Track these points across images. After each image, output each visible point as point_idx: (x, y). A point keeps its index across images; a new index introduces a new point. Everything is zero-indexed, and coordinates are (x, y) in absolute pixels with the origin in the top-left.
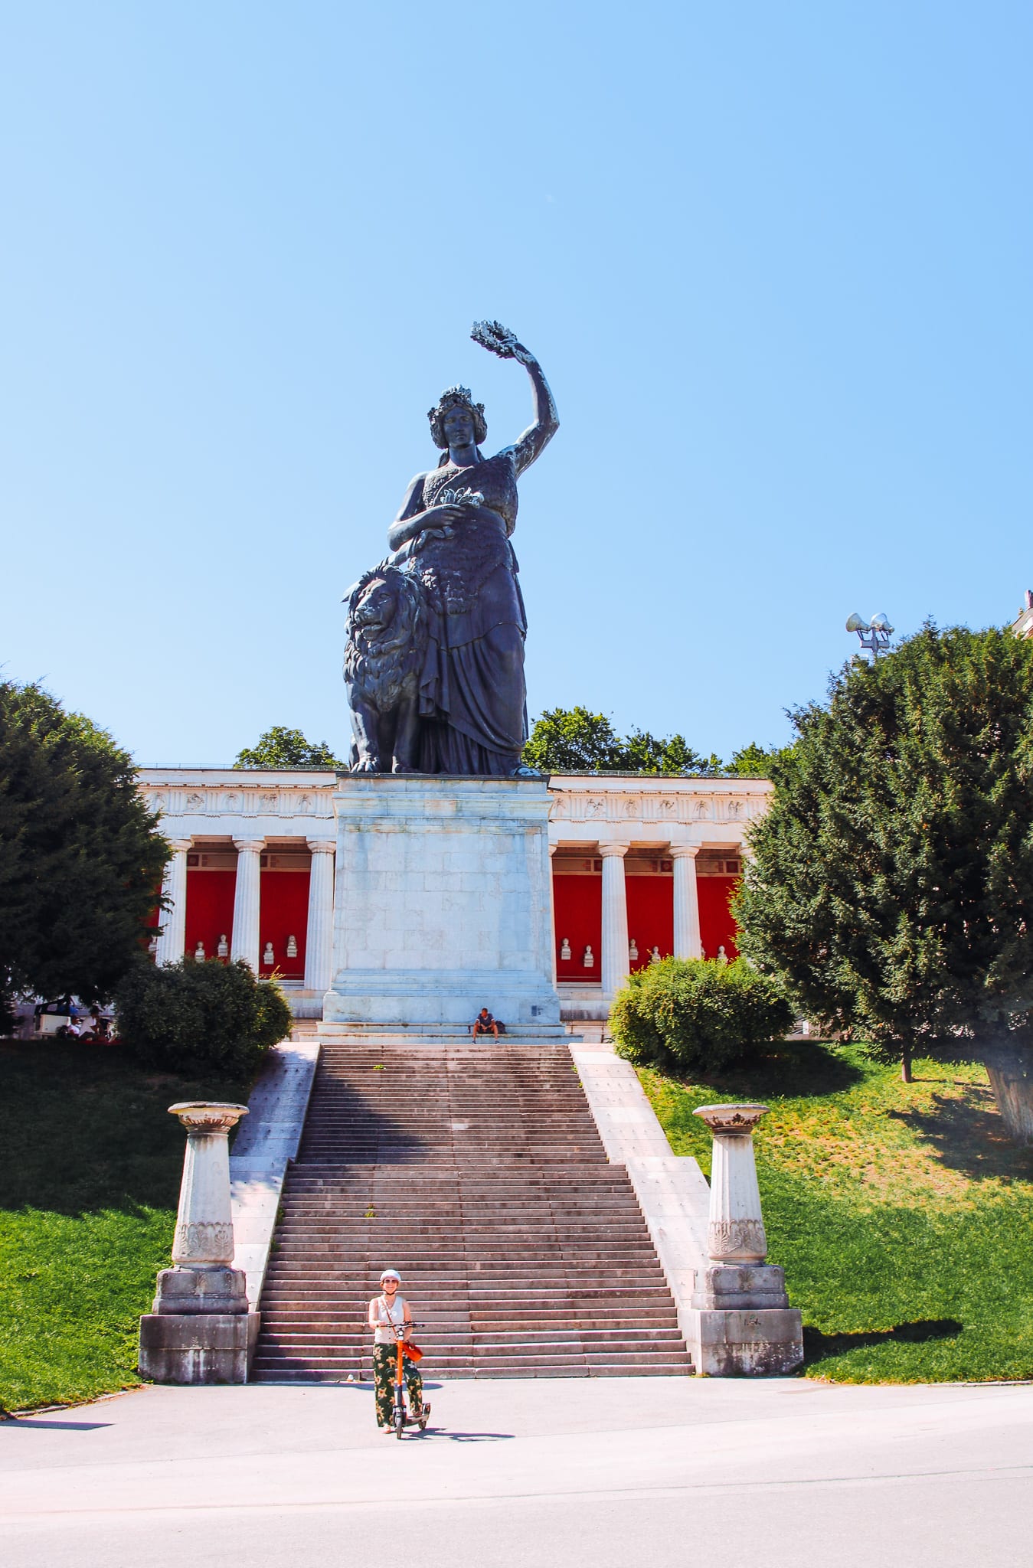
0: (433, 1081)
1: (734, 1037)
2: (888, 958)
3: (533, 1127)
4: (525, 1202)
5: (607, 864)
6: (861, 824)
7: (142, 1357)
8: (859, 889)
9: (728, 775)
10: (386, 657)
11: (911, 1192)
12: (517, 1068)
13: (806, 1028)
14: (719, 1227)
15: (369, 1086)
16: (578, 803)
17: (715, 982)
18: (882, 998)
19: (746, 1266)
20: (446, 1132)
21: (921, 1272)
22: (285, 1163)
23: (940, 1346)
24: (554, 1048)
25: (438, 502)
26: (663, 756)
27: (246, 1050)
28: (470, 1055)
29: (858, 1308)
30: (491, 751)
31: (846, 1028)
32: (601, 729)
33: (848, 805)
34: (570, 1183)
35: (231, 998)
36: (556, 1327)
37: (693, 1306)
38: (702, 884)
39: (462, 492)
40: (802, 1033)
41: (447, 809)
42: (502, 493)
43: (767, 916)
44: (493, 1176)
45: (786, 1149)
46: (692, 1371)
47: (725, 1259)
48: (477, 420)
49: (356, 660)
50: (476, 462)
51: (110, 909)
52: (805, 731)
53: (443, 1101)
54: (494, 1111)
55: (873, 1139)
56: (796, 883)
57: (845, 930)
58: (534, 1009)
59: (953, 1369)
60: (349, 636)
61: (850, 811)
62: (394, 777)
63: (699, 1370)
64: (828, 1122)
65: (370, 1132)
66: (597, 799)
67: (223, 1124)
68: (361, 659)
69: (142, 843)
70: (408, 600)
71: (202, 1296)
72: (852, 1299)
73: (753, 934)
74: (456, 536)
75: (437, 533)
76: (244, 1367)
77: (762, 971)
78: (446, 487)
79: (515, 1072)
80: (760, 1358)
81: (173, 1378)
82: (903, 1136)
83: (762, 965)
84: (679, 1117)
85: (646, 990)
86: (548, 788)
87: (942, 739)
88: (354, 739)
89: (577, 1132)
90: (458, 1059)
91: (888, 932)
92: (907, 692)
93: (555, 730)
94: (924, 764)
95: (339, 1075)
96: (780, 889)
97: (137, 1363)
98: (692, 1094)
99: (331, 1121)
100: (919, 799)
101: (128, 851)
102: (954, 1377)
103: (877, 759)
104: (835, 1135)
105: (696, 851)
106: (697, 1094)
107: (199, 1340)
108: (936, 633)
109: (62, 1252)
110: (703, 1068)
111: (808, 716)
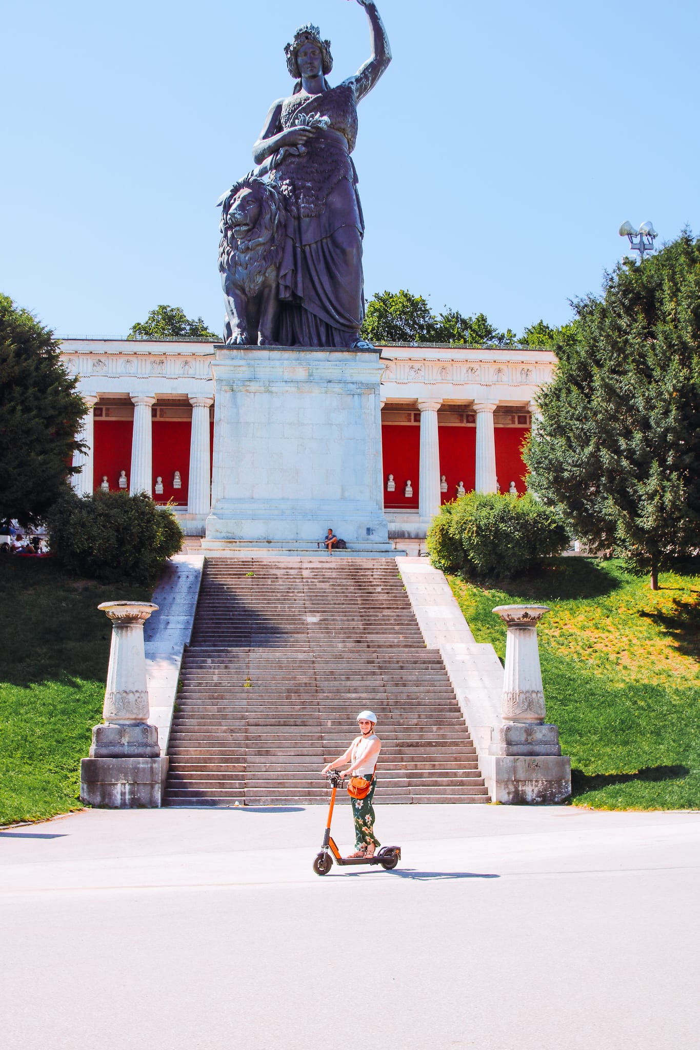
0: (292, 585)
1: (523, 554)
2: (642, 495)
3: (369, 620)
4: (363, 676)
5: (424, 416)
6: (626, 391)
7: (83, 789)
8: (622, 443)
9: (520, 346)
10: (253, 252)
11: (655, 673)
12: (356, 575)
13: (578, 547)
14: (510, 696)
15: (243, 588)
16: (402, 368)
17: (509, 511)
18: (637, 526)
19: (531, 724)
20: (303, 624)
21: (660, 731)
22: (183, 647)
23: (672, 785)
24: (384, 560)
25: (293, 125)
26: (469, 330)
27: (149, 561)
28: (319, 565)
29: (612, 757)
30: (336, 329)
31: (609, 548)
32: (421, 308)
33: (615, 376)
34: (398, 662)
35: (136, 522)
36: (388, 767)
37: (491, 754)
38: (499, 433)
39: (312, 116)
40: (574, 550)
41: (301, 374)
42: (345, 116)
43: (550, 461)
44: (340, 657)
45: (561, 639)
46: (489, 800)
47: (515, 720)
48: (325, 55)
49: (228, 254)
50: (324, 90)
51: (41, 453)
52: (584, 318)
53: (300, 600)
54: (339, 608)
55: (627, 632)
56: (574, 436)
57: (612, 473)
58: (368, 530)
59: (682, 801)
60: (222, 235)
61: (617, 381)
62: (260, 349)
63: (494, 799)
64: (593, 619)
65: (244, 623)
66: (417, 366)
67: (140, 618)
68: (232, 253)
69: (63, 401)
70: (270, 206)
71: (126, 744)
72: (608, 750)
73: (539, 474)
74: (308, 153)
75: (293, 150)
76: (158, 796)
77: (545, 504)
78: (300, 112)
79: (355, 579)
80: (539, 792)
81: (106, 804)
82: (650, 631)
83: (546, 499)
84: (479, 614)
85: (455, 517)
86: (381, 358)
87: (692, 326)
88: (227, 318)
89: (402, 624)
90: (310, 569)
91: (643, 475)
92: (666, 288)
93: (384, 309)
94: (677, 345)
95: (221, 580)
96: (560, 440)
97: (79, 793)
98: (490, 596)
99: (215, 615)
100: (671, 372)
101: (53, 407)
102: (682, 806)
103: (639, 340)
104: (598, 628)
105: (494, 407)
106: (493, 596)
107: (125, 776)
108: (691, 240)
109: (17, 714)
110: (498, 576)
111: (586, 306)
